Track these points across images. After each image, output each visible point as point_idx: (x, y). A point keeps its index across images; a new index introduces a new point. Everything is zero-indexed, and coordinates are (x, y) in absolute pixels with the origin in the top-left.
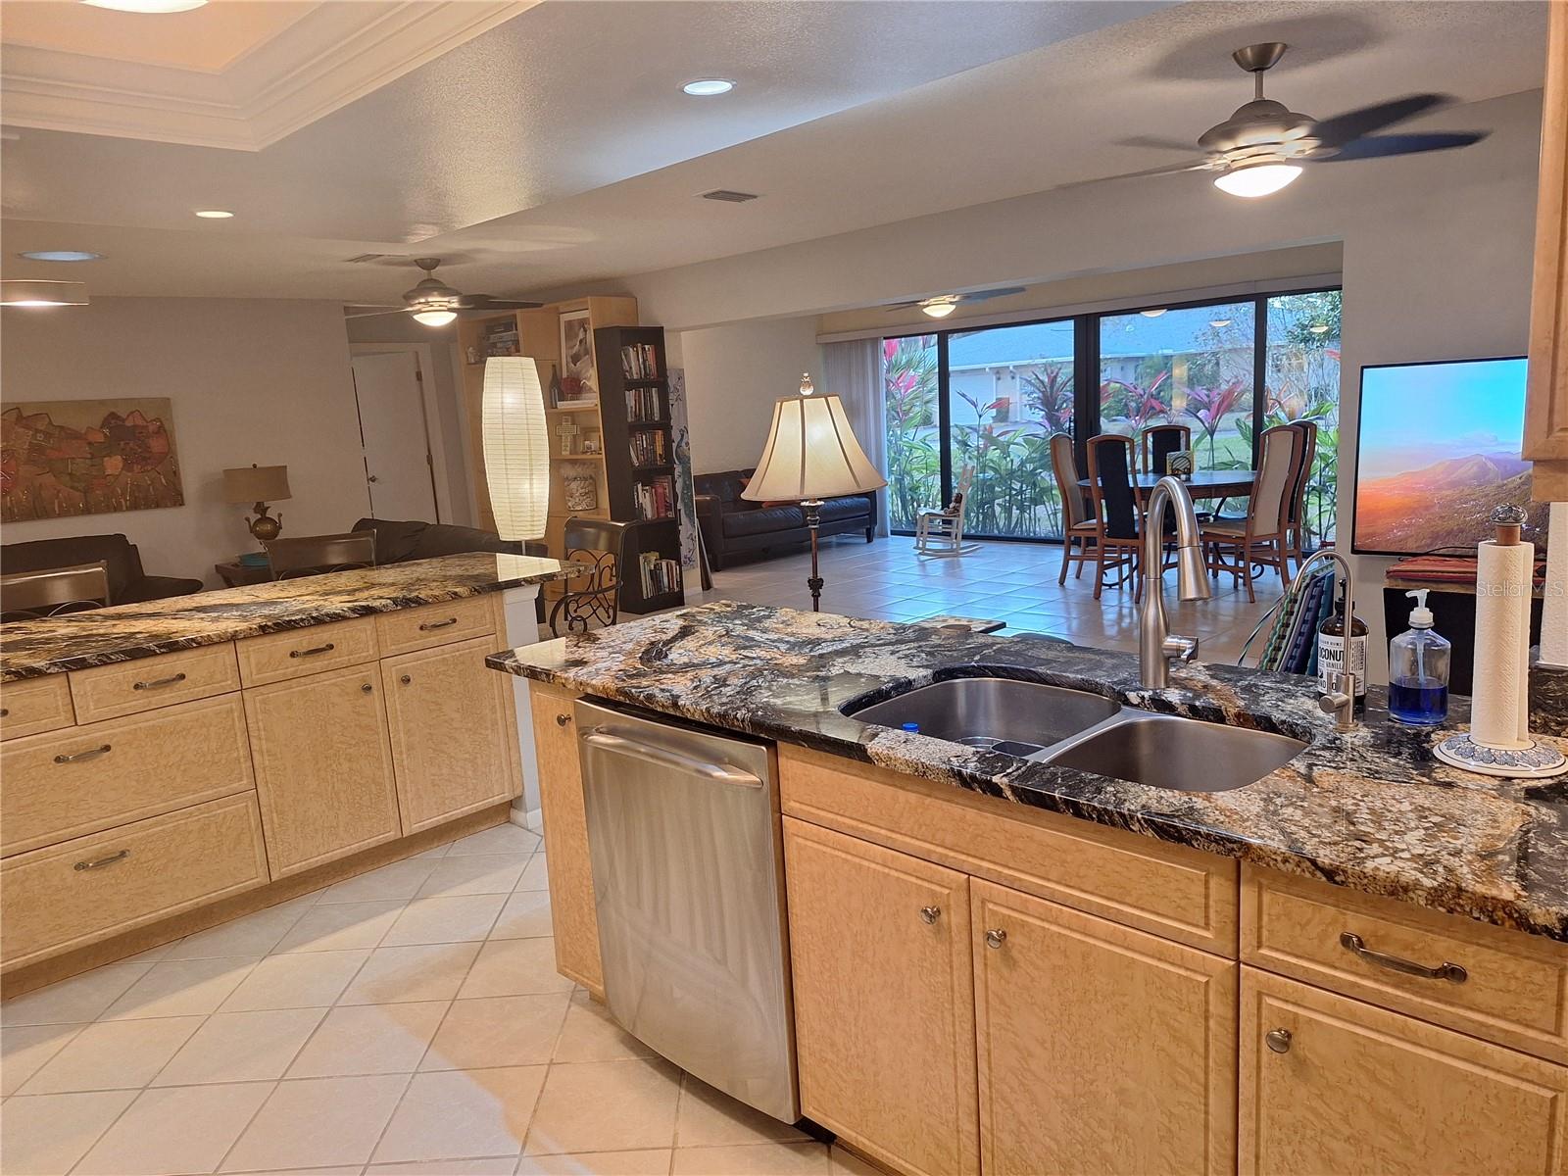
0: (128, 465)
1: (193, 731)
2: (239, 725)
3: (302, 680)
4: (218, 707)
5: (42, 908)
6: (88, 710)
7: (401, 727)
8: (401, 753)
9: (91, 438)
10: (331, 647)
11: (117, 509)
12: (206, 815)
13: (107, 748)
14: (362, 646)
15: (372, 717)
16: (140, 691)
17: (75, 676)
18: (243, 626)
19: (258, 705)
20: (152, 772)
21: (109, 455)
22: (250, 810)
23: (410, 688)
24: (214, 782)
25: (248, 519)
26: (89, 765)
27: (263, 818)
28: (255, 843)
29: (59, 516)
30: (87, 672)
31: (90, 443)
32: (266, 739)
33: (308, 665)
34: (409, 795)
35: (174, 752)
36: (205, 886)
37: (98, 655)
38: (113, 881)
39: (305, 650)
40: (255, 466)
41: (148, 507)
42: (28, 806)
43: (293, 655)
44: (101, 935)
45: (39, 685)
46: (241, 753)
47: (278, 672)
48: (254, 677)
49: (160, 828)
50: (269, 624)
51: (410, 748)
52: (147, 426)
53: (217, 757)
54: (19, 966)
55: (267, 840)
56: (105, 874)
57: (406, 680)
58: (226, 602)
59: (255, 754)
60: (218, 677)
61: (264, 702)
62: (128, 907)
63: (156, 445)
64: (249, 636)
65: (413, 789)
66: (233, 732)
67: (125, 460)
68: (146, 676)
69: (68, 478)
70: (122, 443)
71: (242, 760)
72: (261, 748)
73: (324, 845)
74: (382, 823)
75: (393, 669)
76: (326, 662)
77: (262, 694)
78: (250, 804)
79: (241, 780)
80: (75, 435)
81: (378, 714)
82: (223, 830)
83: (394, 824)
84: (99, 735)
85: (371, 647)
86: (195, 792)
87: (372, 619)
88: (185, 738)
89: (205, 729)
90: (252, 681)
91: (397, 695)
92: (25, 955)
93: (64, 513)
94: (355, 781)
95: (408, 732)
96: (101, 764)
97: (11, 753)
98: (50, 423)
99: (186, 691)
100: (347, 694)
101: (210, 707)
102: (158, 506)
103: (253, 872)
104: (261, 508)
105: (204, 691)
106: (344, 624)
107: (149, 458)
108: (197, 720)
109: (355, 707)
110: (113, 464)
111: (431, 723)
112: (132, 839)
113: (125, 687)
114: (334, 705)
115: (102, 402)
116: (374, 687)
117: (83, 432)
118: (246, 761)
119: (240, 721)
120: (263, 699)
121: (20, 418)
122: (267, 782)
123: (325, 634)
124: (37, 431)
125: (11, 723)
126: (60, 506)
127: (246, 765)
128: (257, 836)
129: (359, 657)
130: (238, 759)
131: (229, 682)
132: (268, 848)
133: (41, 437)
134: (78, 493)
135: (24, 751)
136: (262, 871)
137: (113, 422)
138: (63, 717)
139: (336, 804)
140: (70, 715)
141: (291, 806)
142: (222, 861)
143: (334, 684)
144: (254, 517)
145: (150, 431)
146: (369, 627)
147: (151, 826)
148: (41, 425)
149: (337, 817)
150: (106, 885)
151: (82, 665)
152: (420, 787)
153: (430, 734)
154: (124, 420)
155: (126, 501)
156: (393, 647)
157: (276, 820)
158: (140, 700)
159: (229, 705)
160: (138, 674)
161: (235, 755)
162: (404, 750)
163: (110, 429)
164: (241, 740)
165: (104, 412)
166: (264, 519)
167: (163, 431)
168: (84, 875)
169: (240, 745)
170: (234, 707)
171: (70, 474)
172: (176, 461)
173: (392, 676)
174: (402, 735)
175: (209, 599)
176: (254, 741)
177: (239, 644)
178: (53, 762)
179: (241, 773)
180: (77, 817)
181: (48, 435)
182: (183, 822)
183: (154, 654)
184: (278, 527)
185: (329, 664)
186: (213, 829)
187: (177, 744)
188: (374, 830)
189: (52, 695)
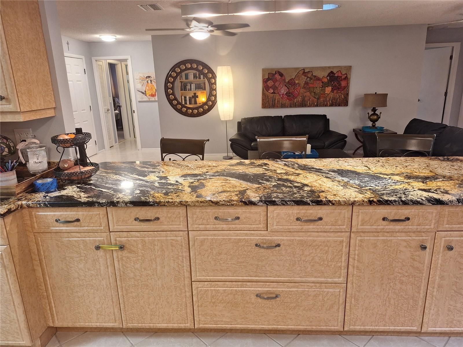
0: (332, 91)
1: (321, 247)
2: (345, 250)
3: (386, 234)
4: (336, 238)
5: (241, 308)
6: (273, 225)
7: (438, 273)
8: (434, 288)
9: (323, 81)
10: (408, 219)
11: (326, 106)
12: (319, 290)
13: (278, 245)
14: (427, 222)
15: (422, 264)
16: (299, 222)
17: (271, 208)
18: (360, 197)
19: (358, 241)
20: (297, 262)
21: (327, 87)
22: (341, 294)
23: (451, 253)
24: (325, 275)
25: (368, 113)
26: (269, 251)
27: (347, 299)
28: (340, 310)
29: (309, 106)
30: (276, 207)
31: (322, 82)
32: (358, 261)
33: (391, 227)
34: (432, 311)
35: (309, 255)
36: (311, 322)
37: (282, 201)
38: (271, 306)
39: (392, 219)
40: (376, 93)
41: (336, 106)
42: (241, 262)
43: (384, 219)
44: (262, 327)
45: (253, 209)
46: (343, 264)
47: (373, 227)
48: (359, 227)
49: (296, 289)
50: (375, 200)
51: (440, 286)
52: (342, 76)
53: (330, 264)
54: (228, 328)
55: (346, 311)
56: (268, 302)
57: (450, 248)
58: (353, 170)
59: (350, 267)
60: (340, 222)
61: (361, 241)
62: (275, 320)
63: (343, 84)
64: (362, 204)
65: (435, 309)
66: (341, 253)
67: (332, 88)
68: (303, 215)
69: (314, 94)
70: (332, 82)
71: (343, 268)
72: (354, 264)
73: (375, 322)
74: (411, 321)
75: (444, 239)
76: (403, 227)
77: (361, 236)
78: (341, 291)
79: (340, 277)
80: (318, 79)
81: (426, 262)
82: (325, 299)
83: (418, 323)
84: (277, 238)
85: (433, 224)
86: (316, 277)
87: (439, 207)
88: (316, 250)
89: (327, 248)
90: (357, 229)
91: (441, 255)
92: (231, 325)
93: (310, 106)
94: (402, 295)
95: (442, 278)
96: (274, 252)
97: (238, 237)
98: (312, 74)
99: (321, 227)
100: (410, 247)
101: (332, 238)
102: (339, 106)
103: (336, 324)
104: (374, 110)
105: (330, 229)
106: (419, 207)
107: (340, 88)
108: (324, 242)
109: (413, 255)
110: (328, 90)
111: (458, 276)
112: (282, 291)
113: (292, 218)
114: (401, 251)
115: (329, 67)
116: (428, 247)
117: (321, 78)
118: (344, 269)
119: (346, 248)
120: (361, 239)
121: (304, 73)
122: (353, 283)
123: (406, 211)
124: (308, 77)
125: (240, 223)
126: (309, 103)
127: (344, 272)
128: (342, 307)
129: (424, 228)
130: (340, 267)
131: (345, 227)
132: (346, 314)
133: (308, 79)
134: (316, 99)
135: (243, 238)
136: (341, 324)
137: (331, 74)
138: (262, 226)
139: (387, 304)
140: (265, 226)
141: (362, 298)
142: (322, 313)
143: (404, 240)
144: (371, 113)
145: (343, 78)
146: (435, 211)
147: (292, 287)
148: (309, 75)
149: (386, 310)
150: (267, 307)
151: (273, 203)
152: (440, 309)
153: (456, 282)
154: (335, 74)
155: (329, 103)
156: (447, 226)
157: (353, 302)
158: (297, 226)
159: (342, 238)
160: (299, 213)
161: (340, 264)
162: (436, 286)
163: (330, 77)
164: (344, 258)
165: (329, 71)
166: (374, 114)
167: (347, 79)
168: (260, 300)
169: (343, 260)
170: (345, 240)
171: (314, 93)
172: (349, 90)
173: (441, 244)
174: (437, 278)
175: (346, 164)
176: (351, 260)
177: (354, 208)
178: (254, 246)
179: (340, 274)
180: (260, 273)
181: (311, 79)
182: (307, 290)
183: (309, 204)
184: (379, 118)
185: (404, 228)
186: (321, 297)
187: (311, 251)
188: (406, 323)
189: (259, 214)
